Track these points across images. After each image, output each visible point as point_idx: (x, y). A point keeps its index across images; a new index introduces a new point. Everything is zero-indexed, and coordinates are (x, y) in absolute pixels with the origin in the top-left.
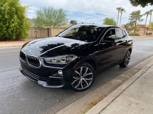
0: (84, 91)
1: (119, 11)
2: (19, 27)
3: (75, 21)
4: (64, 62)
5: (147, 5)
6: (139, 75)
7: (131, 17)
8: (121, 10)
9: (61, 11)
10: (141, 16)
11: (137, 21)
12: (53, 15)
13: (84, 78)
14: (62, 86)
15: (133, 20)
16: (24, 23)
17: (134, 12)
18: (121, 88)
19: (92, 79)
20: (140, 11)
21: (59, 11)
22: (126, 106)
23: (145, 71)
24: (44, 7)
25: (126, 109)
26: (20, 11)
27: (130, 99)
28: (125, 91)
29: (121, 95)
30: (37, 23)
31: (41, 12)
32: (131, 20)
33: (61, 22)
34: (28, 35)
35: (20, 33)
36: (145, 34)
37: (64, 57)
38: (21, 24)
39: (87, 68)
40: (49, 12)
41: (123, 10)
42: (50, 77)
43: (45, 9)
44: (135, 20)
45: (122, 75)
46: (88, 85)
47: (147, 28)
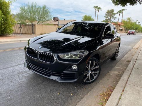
0: (91, 84)
1: (96, 10)
2: (4, 22)
3: (57, 18)
4: (77, 58)
5: (127, 5)
6: (132, 67)
7: (106, 15)
8: (97, 8)
9: (44, 8)
10: (115, 14)
11: (112, 19)
12: (37, 11)
13: (91, 71)
14: (76, 80)
15: (108, 18)
16: (9, 19)
17: (108, 11)
18: (124, 79)
19: (98, 72)
20: (113, 9)
21: (42, 7)
22: (136, 94)
23: (135, 62)
24: (28, 3)
25: (139, 97)
26: (4, 6)
27: (137, 88)
28: (128, 81)
29: (127, 85)
30: (20, 19)
31: (24, 7)
32: (107, 18)
33: (44, 18)
34: (13, 30)
35: (5, 28)
36: (118, 30)
37: (78, 52)
38: (5, 20)
39: (95, 62)
40: (32, 8)
41: (99, 8)
42: (64, 72)
43: (29, 6)
44: (110, 18)
45: (116, 67)
46: (95, 78)
47: (120, 25)
